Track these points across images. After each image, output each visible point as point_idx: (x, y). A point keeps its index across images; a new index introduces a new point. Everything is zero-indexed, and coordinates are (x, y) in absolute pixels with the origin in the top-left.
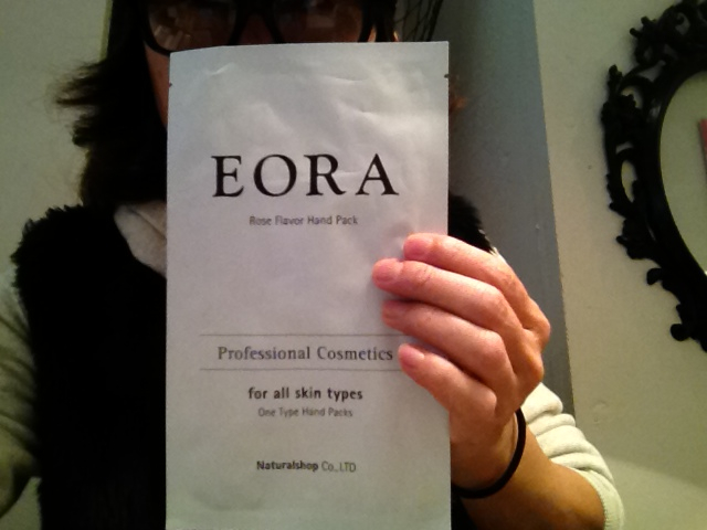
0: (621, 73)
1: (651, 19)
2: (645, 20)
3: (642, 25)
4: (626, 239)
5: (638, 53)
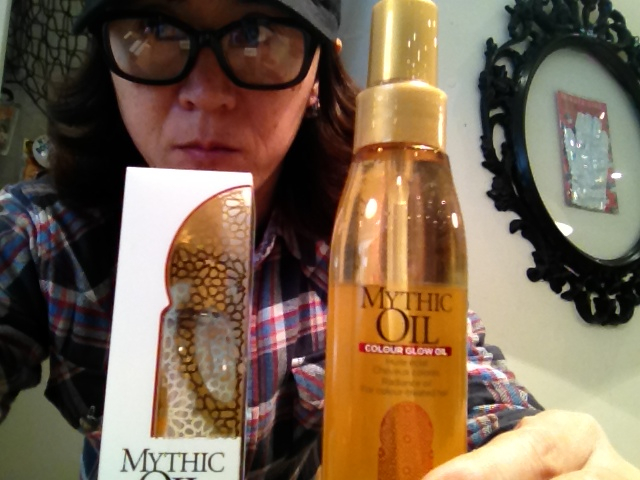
0: (496, 46)
3: (515, 3)
4: (494, 194)
5: (511, 28)
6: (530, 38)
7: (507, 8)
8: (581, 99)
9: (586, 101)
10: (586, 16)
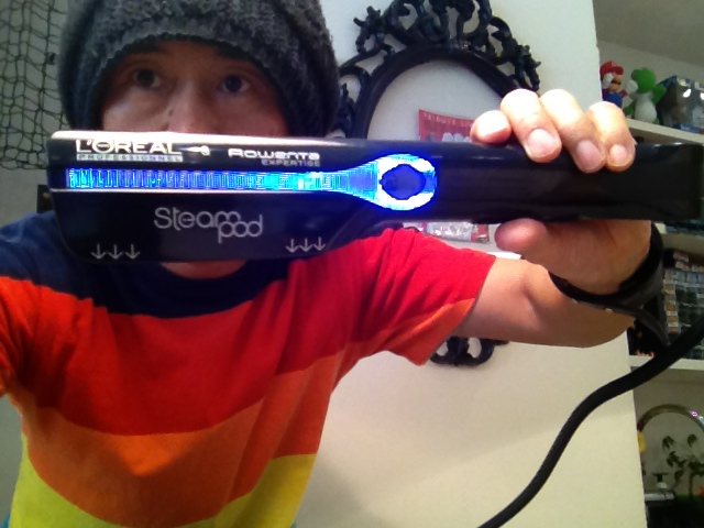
1: (376, 9)
2: (370, 10)
3: (366, 14)
5: (360, 43)
6: (384, 52)
7: (356, 21)
8: (452, 119)
9: (458, 120)
10: (459, 27)
